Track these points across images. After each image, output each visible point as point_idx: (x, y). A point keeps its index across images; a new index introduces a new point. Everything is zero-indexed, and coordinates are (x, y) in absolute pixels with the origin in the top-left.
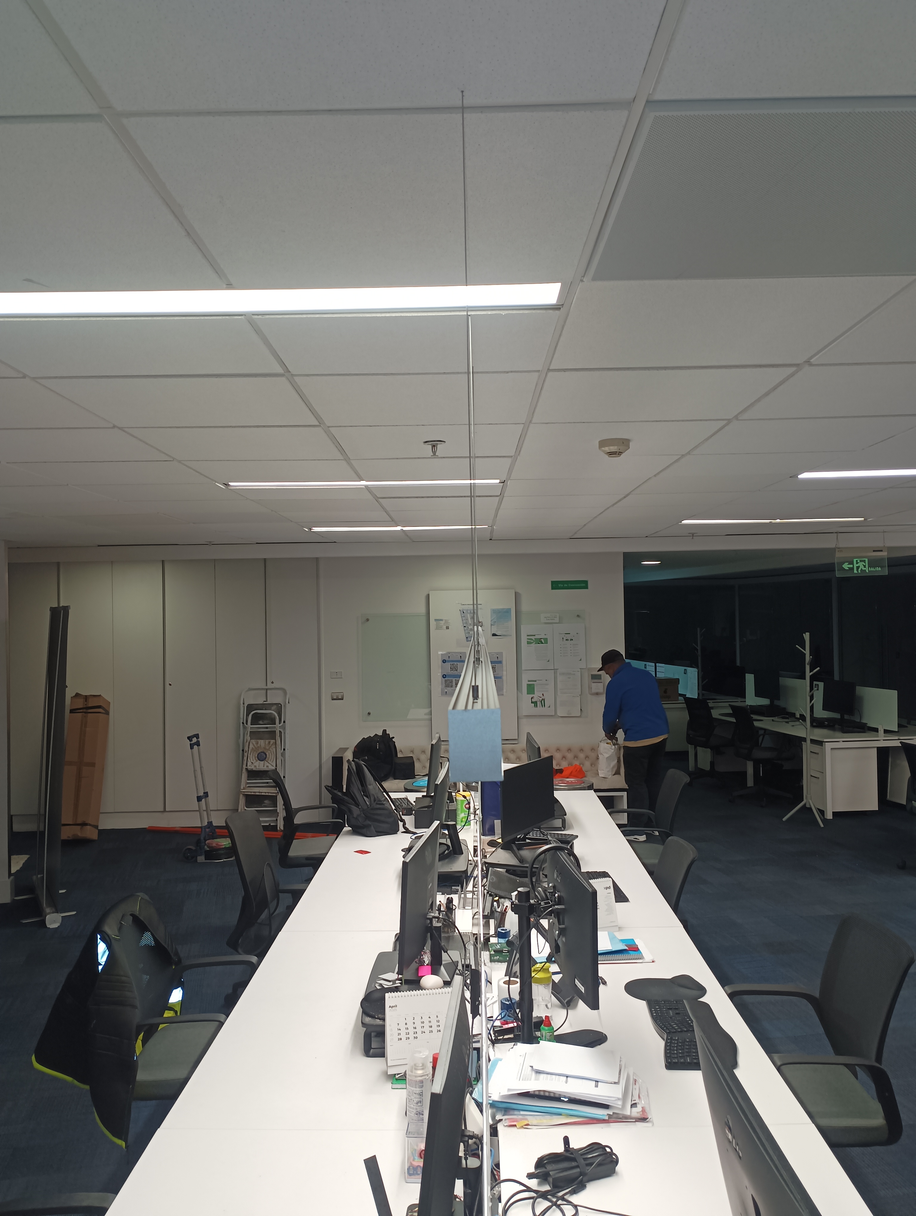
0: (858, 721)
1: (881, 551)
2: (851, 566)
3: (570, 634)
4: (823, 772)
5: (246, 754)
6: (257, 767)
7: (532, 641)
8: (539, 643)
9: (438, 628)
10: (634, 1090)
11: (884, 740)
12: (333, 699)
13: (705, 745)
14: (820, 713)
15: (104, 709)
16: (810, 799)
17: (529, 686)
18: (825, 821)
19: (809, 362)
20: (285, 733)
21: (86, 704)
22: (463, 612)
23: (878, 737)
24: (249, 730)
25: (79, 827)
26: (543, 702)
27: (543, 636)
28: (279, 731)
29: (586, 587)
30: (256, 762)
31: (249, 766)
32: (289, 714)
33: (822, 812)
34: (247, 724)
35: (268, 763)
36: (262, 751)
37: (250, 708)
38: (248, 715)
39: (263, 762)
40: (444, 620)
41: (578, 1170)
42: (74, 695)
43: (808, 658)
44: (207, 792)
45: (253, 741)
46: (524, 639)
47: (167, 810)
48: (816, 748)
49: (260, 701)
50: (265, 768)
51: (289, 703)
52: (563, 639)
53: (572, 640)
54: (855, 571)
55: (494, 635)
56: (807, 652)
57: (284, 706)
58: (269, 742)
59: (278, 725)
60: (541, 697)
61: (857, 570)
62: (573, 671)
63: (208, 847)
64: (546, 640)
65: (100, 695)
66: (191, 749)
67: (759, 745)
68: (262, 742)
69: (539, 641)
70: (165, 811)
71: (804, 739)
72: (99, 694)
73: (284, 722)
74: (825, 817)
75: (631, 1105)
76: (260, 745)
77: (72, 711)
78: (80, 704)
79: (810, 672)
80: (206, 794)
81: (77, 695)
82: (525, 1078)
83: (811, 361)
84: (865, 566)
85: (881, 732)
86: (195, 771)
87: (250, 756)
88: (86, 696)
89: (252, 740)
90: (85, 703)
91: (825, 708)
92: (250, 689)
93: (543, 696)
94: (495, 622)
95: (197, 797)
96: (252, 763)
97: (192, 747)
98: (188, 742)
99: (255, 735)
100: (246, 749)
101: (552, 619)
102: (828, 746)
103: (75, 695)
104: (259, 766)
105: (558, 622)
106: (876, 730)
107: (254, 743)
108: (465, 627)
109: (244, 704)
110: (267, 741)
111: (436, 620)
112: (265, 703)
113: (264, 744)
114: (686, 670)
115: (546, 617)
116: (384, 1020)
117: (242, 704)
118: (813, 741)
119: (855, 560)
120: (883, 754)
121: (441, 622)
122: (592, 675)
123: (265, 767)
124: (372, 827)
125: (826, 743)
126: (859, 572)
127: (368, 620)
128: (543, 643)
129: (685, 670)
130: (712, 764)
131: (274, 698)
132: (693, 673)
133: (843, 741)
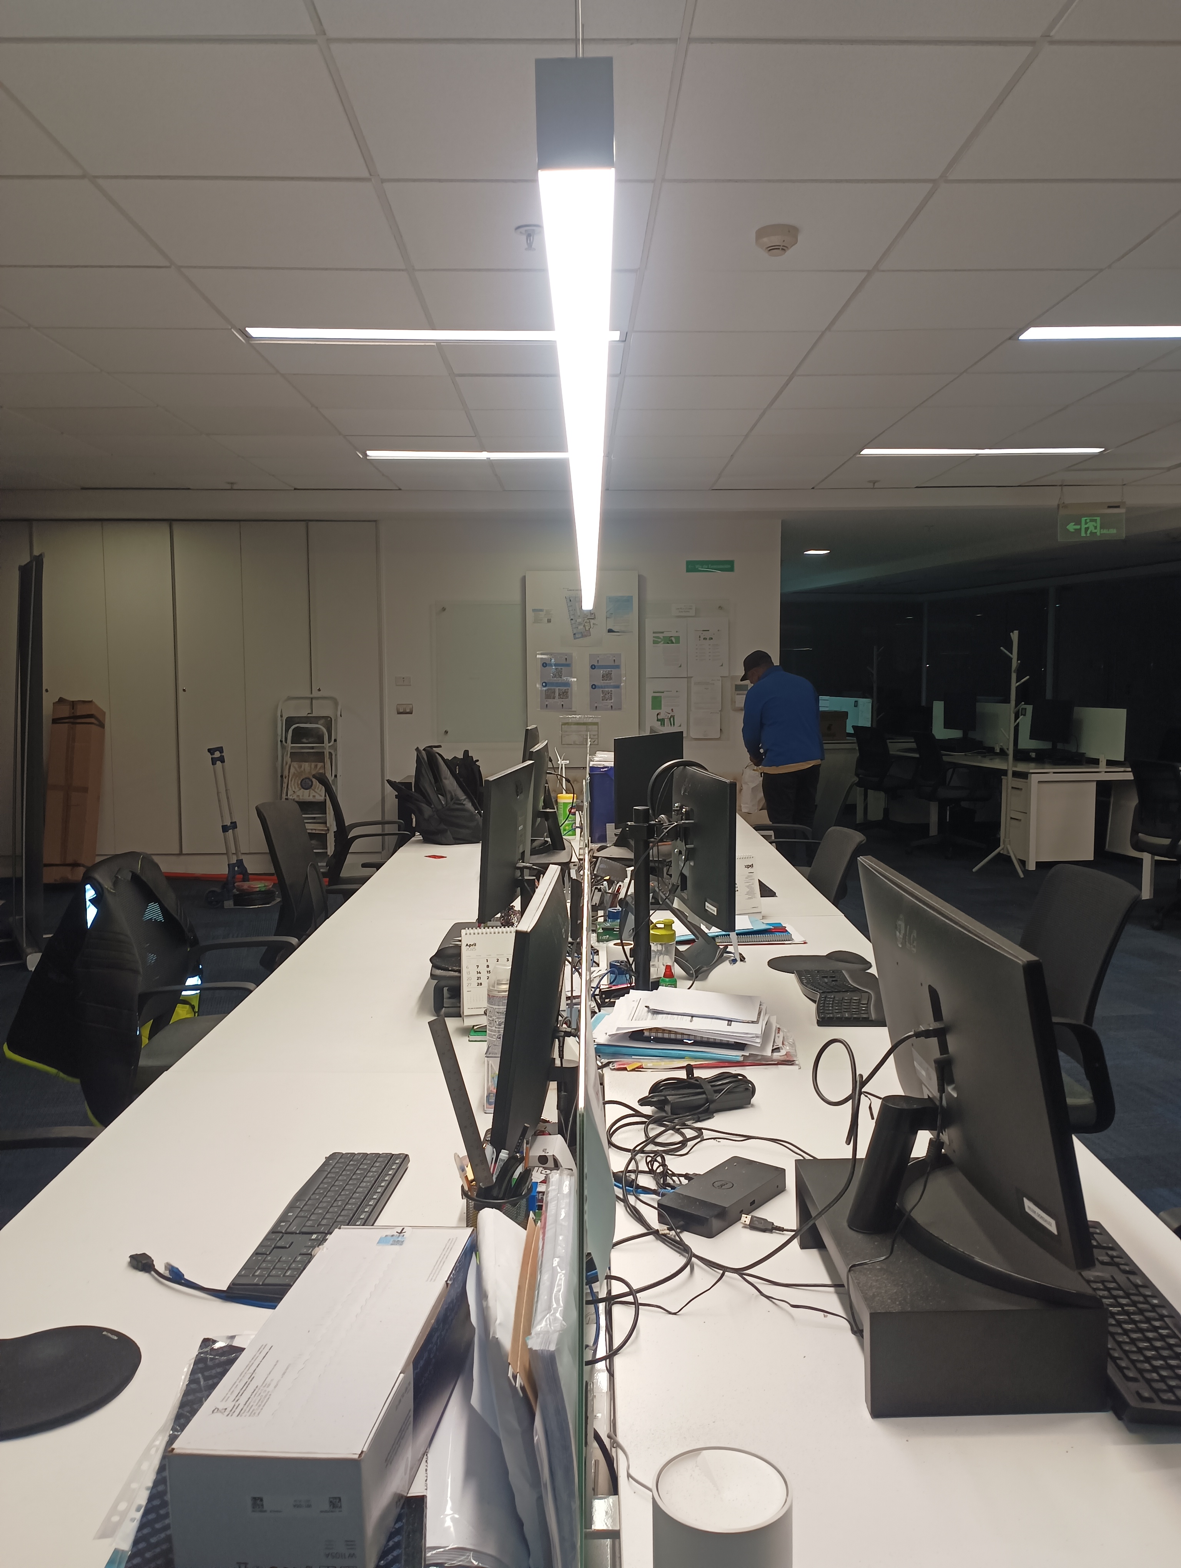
0: (1074, 750)
1: (1118, 507)
2: (1078, 527)
3: (709, 630)
4: (1026, 813)
5: (285, 780)
6: (301, 797)
7: (660, 640)
8: (668, 643)
9: (537, 621)
10: (776, 1038)
11: (1106, 772)
12: (399, 713)
13: (877, 788)
14: (1026, 743)
15: (97, 719)
16: (1009, 844)
17: (654, 698)
18: (1025, 872)
19: (1049, 36)
20: (336, 755)
21: (73, 713)
22: (570, 600)
23: (1098, 768)
24: (289, 751)
25: (69, 868)
26: (672, 719)
27: (674, 634)
28: (329, 752)
29: (731, 569)
30: (298, 791)
31: (290, 796)
32: (341, 730)
33: (1023, 863)
34: (286, 743)
35: (315, 792)
36: (306, 776)
37: (290, 721)
38: (287, 731)
39: (309, 790)
40: (544, 611)
41: (704, 1096)
42: (57, 700)
43: (1015, 663)
44: (236, 822)
45: (295, 764)
46: (649, 638)
47: (183, 853)
48: (1018, 783)
49: (304, 713)
50: (311, 799)
51: (341, 716)
52: (700, 637)
53: (712, 639)
54: (1083, 534)
55: (610, 631)
56: (1014, 656)
57: (335, 720)
58: (316, 766)
59: (326, 744)
60: (669, 714)
61: (1086, 532)
62: (712, 680)
63: (238, 890)
64: (678, 639)
65: (91, 702)
66: (213, 764)
67: (947, 782)
68: (306, 766)
69: (669, 640)
70: (181, 854)
71: (1004, 772)
72: (91, 700)
73: (335, 740)
74: (1027, 868)
75: (772, 1050)
76: (304, 769)
77: (55, 721)
78: (65, 712)
79: (1017, 683)
80: (234, 825)
81: (61, 700)
82: (639, 1018)
83: (1052, 34)
84: (1096, 528)
85: (1103, 763)
86: (218, 793)
87: (291, 783)
88: (73, 701)
89: (293, 763)
90: (73, 711)
91: (1032, 737)
92: (290, 698)
93: (673, 711)
94: (612, 614)
95: (222, 826)
96: (294, 791)
97: (214, 763)
98: (209, 756)
99: (296, 756)
100: (286, 773)
101: (686, 612)
102: (1034, 779)
103: (59, 700)
104: (303, 796)
105: (694, 615)
106: (1096, 762)
107: (296, 766)
108: (572, 619)
109: (281, 716)
110: (313, 764)
111: (534, 610)
112: (309, 715)
113: (309, 768)
114: (857, 701)
115: (678, 609)
116: (459, 971)
117: (279, 716)
118: (1016, 774)
119: (1083, 519)
120: (1104, 789)
121: (541, 613)
122: (736, 685)
123: (311, 797)
124: (449, 832)
125: (1032, 775)
126: (1088, 535)
127: (444, 609)
128: (673, 643)
129: (855, 701)
130: (886, 811)
131: (322, 710)
132: (866, 704)
133: (1054, 773)
